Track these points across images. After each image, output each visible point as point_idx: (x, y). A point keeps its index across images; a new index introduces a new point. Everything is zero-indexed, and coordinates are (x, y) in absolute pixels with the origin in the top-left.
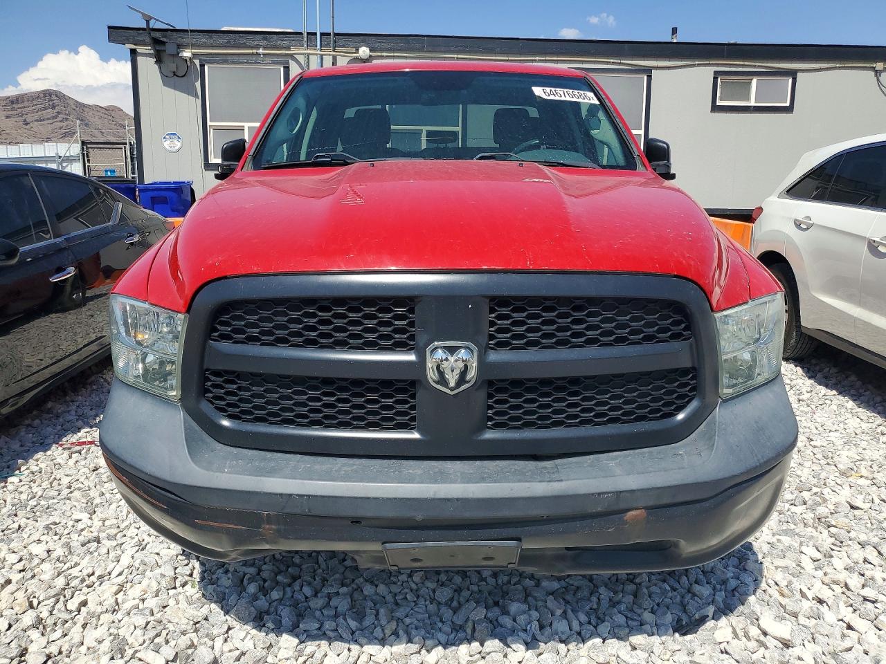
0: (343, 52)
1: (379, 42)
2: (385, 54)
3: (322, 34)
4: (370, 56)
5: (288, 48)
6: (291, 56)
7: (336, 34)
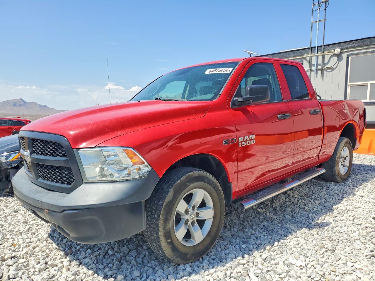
0: (328, 53)
1: (346, 45)
2: (349, 50)
3: (318, 47)
4: (341, 52)
5: (303, 55)
6: (304, 58)
7: (325, 46)
